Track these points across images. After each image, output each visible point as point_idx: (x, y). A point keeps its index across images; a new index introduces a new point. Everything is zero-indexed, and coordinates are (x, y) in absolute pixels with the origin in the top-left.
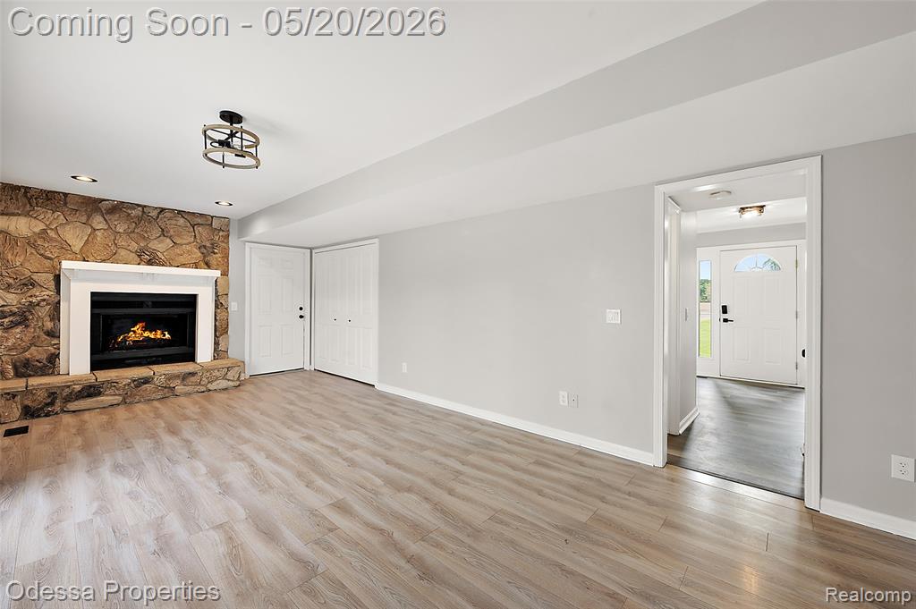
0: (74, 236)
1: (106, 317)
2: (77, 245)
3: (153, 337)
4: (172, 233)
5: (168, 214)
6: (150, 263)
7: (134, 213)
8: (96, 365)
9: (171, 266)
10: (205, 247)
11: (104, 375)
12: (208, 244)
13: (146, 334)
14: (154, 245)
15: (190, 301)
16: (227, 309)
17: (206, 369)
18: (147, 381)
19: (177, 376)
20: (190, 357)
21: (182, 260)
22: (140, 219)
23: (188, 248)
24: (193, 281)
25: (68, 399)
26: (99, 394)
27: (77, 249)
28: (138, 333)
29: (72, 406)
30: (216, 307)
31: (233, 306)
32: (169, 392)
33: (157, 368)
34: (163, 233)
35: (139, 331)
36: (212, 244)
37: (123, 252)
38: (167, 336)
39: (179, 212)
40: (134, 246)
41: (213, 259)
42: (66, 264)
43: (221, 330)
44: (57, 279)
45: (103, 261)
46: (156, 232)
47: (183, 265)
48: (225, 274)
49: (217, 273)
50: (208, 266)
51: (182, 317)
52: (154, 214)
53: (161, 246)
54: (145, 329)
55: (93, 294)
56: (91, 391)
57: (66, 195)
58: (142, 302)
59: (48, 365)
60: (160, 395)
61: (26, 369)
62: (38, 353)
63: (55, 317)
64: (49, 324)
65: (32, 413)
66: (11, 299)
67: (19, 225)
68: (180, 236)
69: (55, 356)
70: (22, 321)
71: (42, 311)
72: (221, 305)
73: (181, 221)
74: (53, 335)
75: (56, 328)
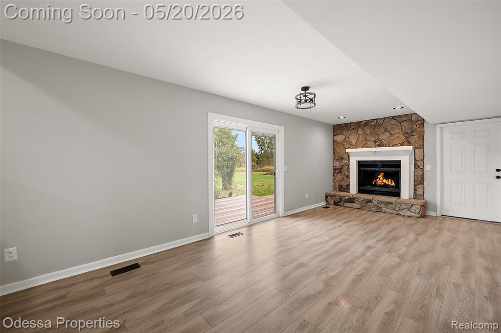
0: (353, 138)
1: (365, 171)
2: (354, 142)
3: (387, 183)
4: (389, 129)
5: (386, 120)
6: (379, 146)
7: (373, 124)
8: (360, 191)
9: (389, 146)
10: (407, 133)
11: (360, 195)
12: (409, 131)
13: (385, 181)
14: (381, 137)
15: (397, 165)
16: (422, 169)
17: (398, 202)
19: (383, 203)
21: (394, 142)
22: (375, 126)
23: (398, 135)
24: (403, 154)
25: (344, 202)
26: (354, 202)
27: (354, 144)
29: (346, 204)
30: (415, 168)
31: (427, 168)
34: (386, 130)
35: (381, 179)
36: (412, 131)
37: (369, 142)
38: (393, 184)
39: (392, 117)
40: (373, 139)
41: (415, 138)
42: (347, 151)
43: (419, 181)
44: (349, 156)
45: (362, 147)
46: (382, 130)
47: (395, 145)
48: (422, 146)
49: (410, 148)
50: (409, 144)
52: (381, 122)
53: (384, 137)
55: (359, 162)
56: (351, 200)
57: (351, 123)
58: (377, 165)
59: (347, 188)
60: (375, 209)
61: (341, 188)
62: (344, 184)
63: (348, 171)
64: (347, 173)
65: (335, 203)
66: (338, 164)
67: (339, 138)
68: (393, 130)
69: (348, 186)
70: (340, 172)
71: (345, 168)
72: (418, 166)
73: (394, 122)
74: (348, 177)
75: (349, 175)
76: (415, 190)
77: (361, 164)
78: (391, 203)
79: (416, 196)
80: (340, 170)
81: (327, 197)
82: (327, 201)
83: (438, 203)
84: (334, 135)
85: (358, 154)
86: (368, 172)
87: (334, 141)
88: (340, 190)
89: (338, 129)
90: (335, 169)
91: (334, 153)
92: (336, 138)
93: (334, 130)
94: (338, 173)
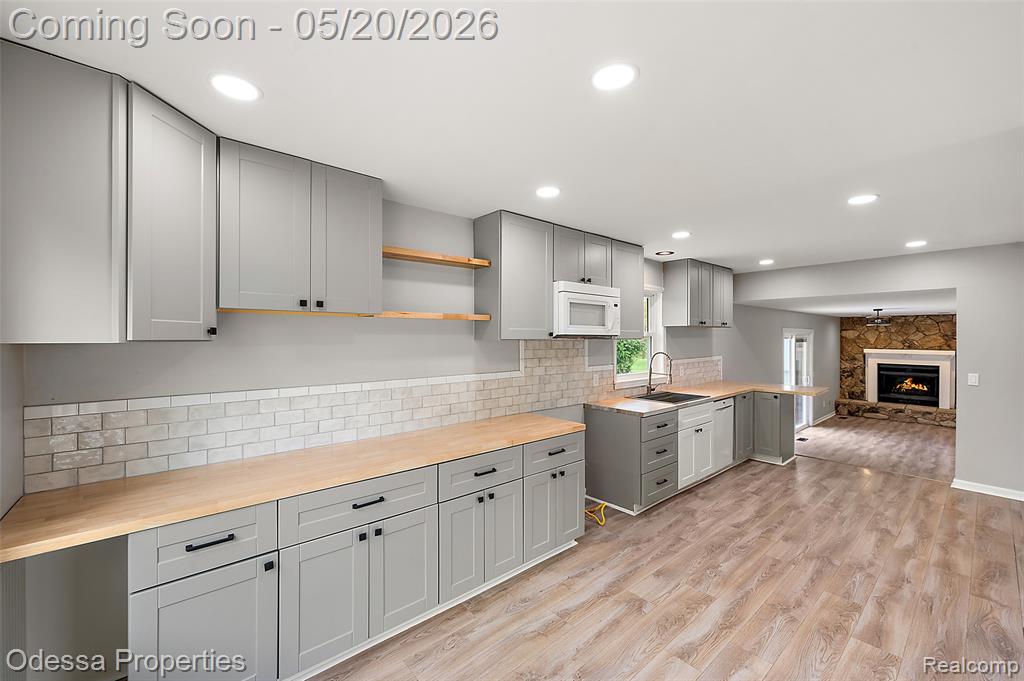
0: (871, 337)
2: (872, 340)
3: (916, 388)
4: (922, 329)
5: (919, 319)
6: (909, 348)
7: (900, 321)
8: (881, 399)
9: (923, 349)
10: (947, 336)
11: (882, 404)
12: (949, 334)
13: (913, 386)
14: (911, 337)
15: (936, 370)
17: (944, 412)
18: (901, 411)
19: (920, 412)
20: (936, 404)
21: (930, 345)
22: (903, 323)
23: (935, 337)
24: (940, 359)
25: (864, 411)
26: (878, 412)
27: (873, 343)
28: (908, 384)
29: (865, 415)
32: (913, 420)
33: (910, 406)
34: (918, 330)
37: (894, 342)
38: (926, 389)
39: (928, 316)
40: (901, 339)
42: (865, 351)
44: (864, 356)
45: (885, 348)
46: (913, 330)
47: (931, 348)
51: (931, 379)
52: (912, 320)
53: (917, 338)
54: (912, 382)
55: (878, 365)
56: (874, 410)
58: (905, 369)
59: (862, 395)
60: (908, 420)
61: (852, 395)
62: (857, 390)
63: (864, 374)
64: (861, 378)
65: (851, 414)
66: (847, 365)
67: (850, 334)
68: (928, 330)
69: (863, 392)
70: (852, 375)
71: (859, 371)
73: (930, 321)
74: (863, 382)
75: (864, 378)
77: (881, 367)
78: (930, 413)
80: (850, 373)
81: (837, 406)
82: (837, 411)
84: (842, 330)
85: (876, 357)
86: (889, 377)
87: (841, 337)
88: (850, 398)
89: (846, 323)
90: (843, 371)
91: (841, 352)
92: (844, 333)
93: (841, 322)
94: (848, 376)
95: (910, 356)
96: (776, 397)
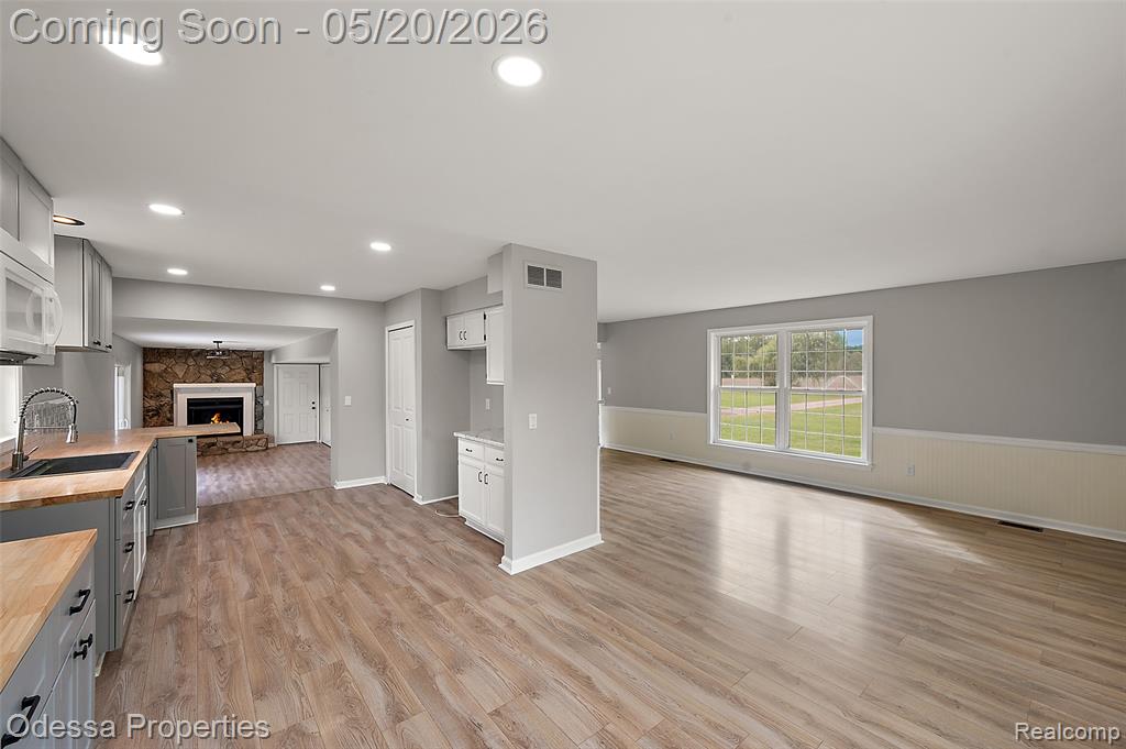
0: (180, 371)
1: (196, 411)
2: (181, 374)
4: (229, 363)
6: (217, 381)
9: (228, 382)
10: (248, 369)
12: (250, 368)
14: (219, 371)
15: (240, 401)
16: (262, 405)
17: (248, 439)
18: (214, 444)
19: (229, 443)
21: (235, 378)
23: (239, 371)
24: (243, 391)
27: (181, 377)
30: (256, 404)
31: (266, 403)
34: (225, 363)
36: (253, 367)
37: (203, 376)
39: (234, 351)
40: (209, 372)
41: (256, 375)
42: (175, 385)
43: (259, 417)
44: (172, 392)
45: (193, 382)
46: (221, 363)
47: (235, 382)
48: (261, 384)
49: (254, 385)
50: (251, 381)
51: (237, 409)
53: (223, 371)
55: (188, 400)
58: (214, 403)
63: (171, 411)
64: (169, 415)
66: (153, 403)
67: (156, 367)
68: (233, 364)
70: (158, 414)
71: (166, 409)
72: (258, 402)
73: (234, 356)
75: (172, 417)
76: (256, 425)
77: (191, 402)
78: (238, 442)
79: (257, 430)
80: (156, 411)
83: (276, 435)
84: (144, 363)
85: (186, 392)
86: (200, 411)
87: (144, 370)
89: (153, 354)
90: (146, 411)
91: (145, 388)
92: (149, 367)
93: (144, 354)
94: (153, 416)
95: (219, 389)
96: (191, 441)
